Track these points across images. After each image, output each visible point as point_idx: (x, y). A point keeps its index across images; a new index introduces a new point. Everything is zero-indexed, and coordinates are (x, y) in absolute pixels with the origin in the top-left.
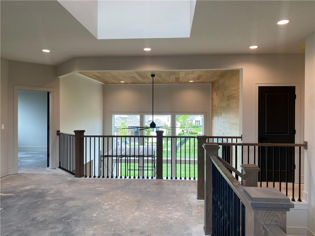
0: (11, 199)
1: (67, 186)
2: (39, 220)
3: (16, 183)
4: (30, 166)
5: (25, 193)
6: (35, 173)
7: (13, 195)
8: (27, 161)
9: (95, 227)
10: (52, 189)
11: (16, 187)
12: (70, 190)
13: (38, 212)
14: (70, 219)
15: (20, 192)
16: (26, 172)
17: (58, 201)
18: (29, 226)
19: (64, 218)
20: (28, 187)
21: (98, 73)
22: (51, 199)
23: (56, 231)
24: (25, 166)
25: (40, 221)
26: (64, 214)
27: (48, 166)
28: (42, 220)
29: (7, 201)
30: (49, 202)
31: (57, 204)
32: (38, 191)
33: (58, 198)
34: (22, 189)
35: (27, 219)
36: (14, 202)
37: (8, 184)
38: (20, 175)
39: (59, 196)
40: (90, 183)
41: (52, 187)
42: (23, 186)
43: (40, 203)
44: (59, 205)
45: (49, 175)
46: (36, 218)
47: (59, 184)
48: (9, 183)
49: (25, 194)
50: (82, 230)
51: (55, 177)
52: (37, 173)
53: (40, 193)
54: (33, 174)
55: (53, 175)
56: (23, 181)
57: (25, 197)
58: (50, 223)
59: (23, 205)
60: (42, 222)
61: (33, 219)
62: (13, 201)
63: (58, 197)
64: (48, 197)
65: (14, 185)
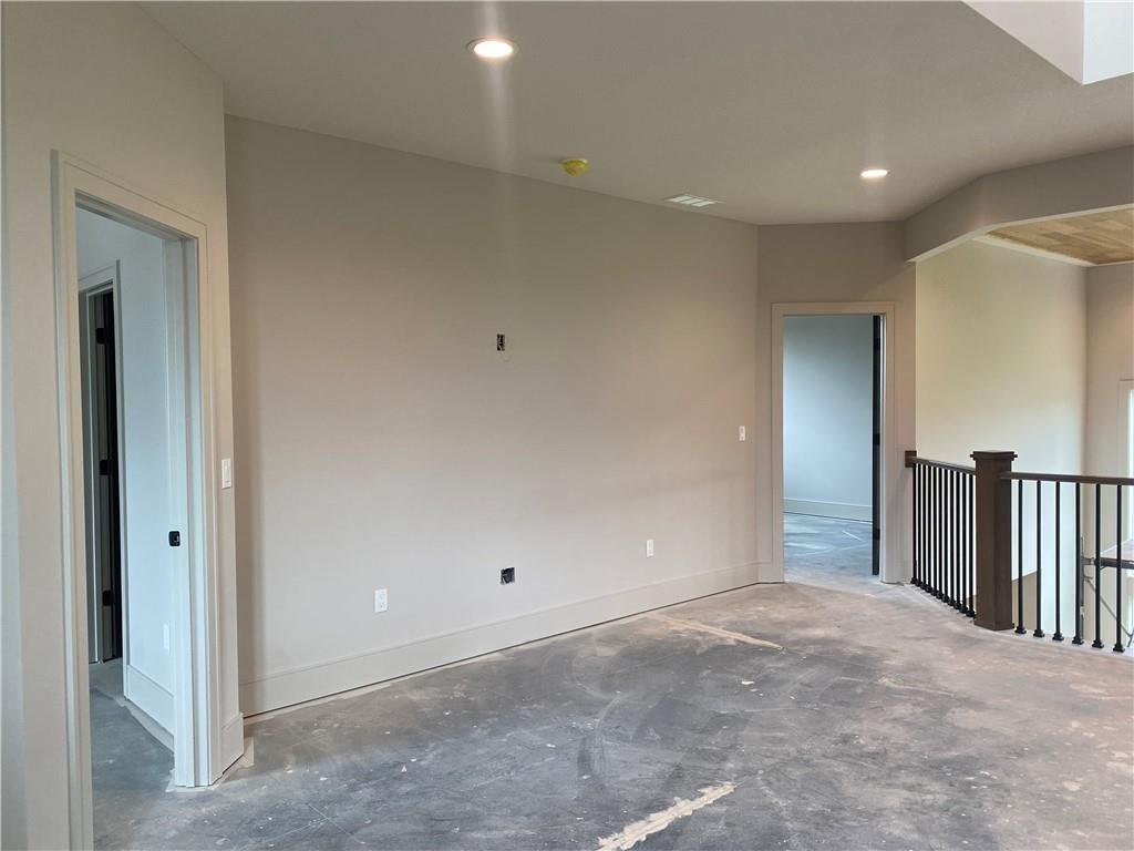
0: (773, 657)
1: (946, 651)
2: (863, 746)
3: (781, 612)
4: (817, 563)
5: (812, 650)
6: (834, 588)
7: (776, 646)
8: (807, 546)
9: (1080, 833)
10: (894, 651)
11: (782, 624)
12: (963, 668)
13: (859, 720)
14: (973, 775)
15: (796, 643)
16: (809, 583)
17: (921, 699)
18: (834, 758)
19: (948, 762)
20: (819, 633)
21: (1068, 222)
22: (896, 686)
23: (924, 801)
24: (802, 563)
25: (865, 749)
26: (949, 749)
27: (876, 571)
28: (871, 749)
29: (764, 660)
30: (890, 696)
31: (919, 710)
32: (851, 650)
33: (921, 687)
34: (802, 633)
35: (827, 734)
36: (783, 669)
37: (760, 612)
38: (791, 588)
39: (922, 682)
40: (1042, 659)
41: (894, 647)
42: (803, 625)
43: (859, 691)
44: (925, 712)
45: (880, 601)
46: (852, 736)
47: (918, 639)
48: (761, 609)
49: (812, 652)
50: (1025, 830)
51: (901, 611)
52: (840, 589)
53: (856, 658)
54: (829, 591)
55: (893, 603)
56: (802, 610)
57: (813, 660)
58: (900, 768)
59: (808, 685)
60: (873, 756)
61: (846, 739)
62: (780, 665)
63: (918, 684)
64: (886, 677)
65: (776, 616)
